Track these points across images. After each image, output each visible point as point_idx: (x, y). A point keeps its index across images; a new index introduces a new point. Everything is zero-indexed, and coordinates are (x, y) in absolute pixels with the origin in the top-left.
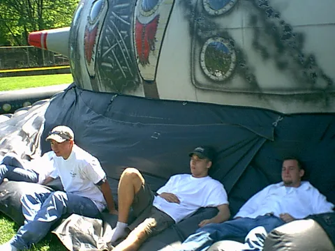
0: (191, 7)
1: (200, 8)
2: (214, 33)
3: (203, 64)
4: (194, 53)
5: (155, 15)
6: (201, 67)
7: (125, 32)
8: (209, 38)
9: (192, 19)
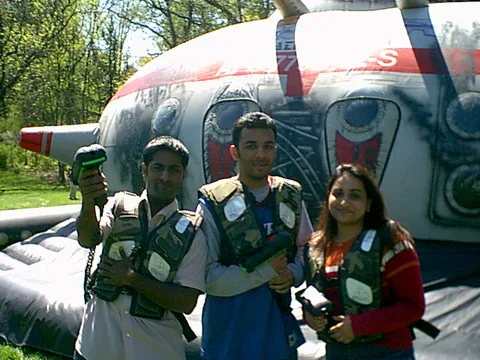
0: (429, 127)
1: (443, 129)
2: (470, 159)
3: (450, 195)
4: (437, 181)
5: (374, 132)
6: (446, 198)
7: (309, 148)
8: (461, 164)
9: (433, 140)
